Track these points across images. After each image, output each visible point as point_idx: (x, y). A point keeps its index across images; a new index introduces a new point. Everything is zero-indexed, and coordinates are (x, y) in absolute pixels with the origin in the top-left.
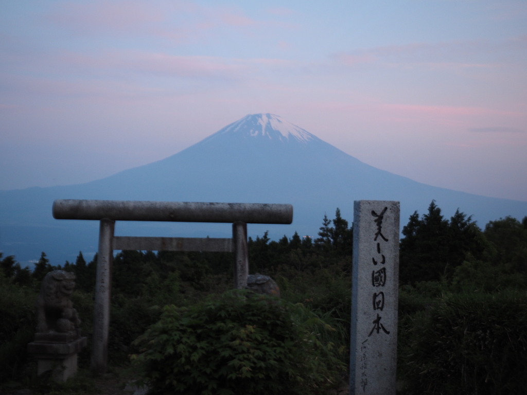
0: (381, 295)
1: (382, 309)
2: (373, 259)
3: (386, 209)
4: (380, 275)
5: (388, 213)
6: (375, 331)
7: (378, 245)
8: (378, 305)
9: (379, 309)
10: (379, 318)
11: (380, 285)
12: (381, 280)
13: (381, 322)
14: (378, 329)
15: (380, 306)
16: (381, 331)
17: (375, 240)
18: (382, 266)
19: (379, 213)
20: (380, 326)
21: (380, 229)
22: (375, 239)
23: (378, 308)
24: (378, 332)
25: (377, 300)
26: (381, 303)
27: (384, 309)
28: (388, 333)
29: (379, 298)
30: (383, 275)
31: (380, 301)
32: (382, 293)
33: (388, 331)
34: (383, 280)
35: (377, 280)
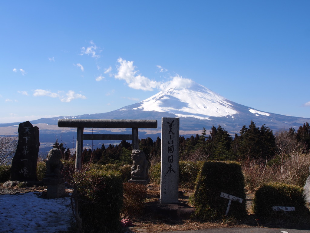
2: (168, 142)
3: (173, 121)
5: (174, 123)
6: (169, 171)
7: (170, 136)
10: (171, 166)
11: (171, 152)
12: (172, 150)
14: (171, 171)
19: (170, 123)
21: (171, 129)
22: (169, 134)
26: (172, 160)
27: (173, 162)
29: (171, 158)
35: (170, 150)
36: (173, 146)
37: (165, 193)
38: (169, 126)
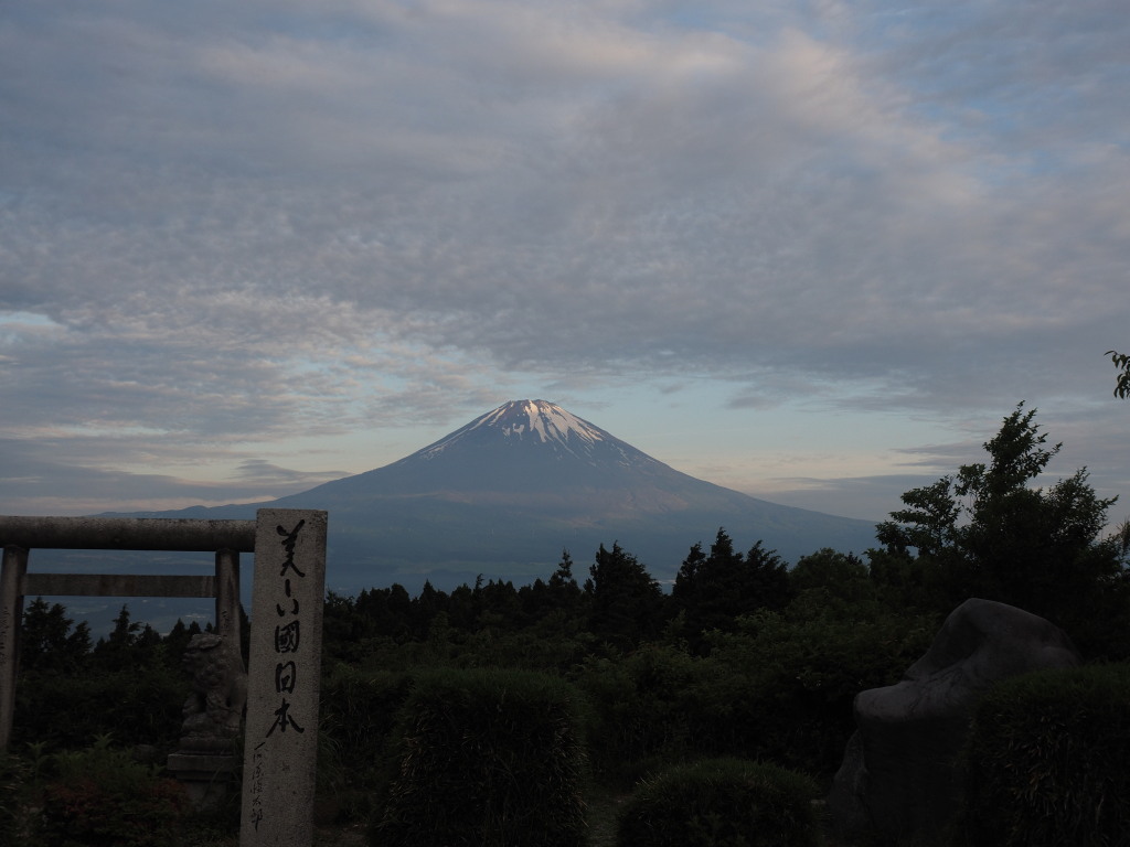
0: (290, 666)
1: (290, 690)
2: (278, 606)
3: (302, 522)
4: (288, 633)
5: (305, 529)
6: (279, 727)
7: (288, 582)
8: (284, 683)
9: (287, 691)
10: (286, 706)
11: (288, 649)
12: (291, 642)
13: (289, 711)
14: (284, 724)
15: (288, 685)
16: (289, 727)
17: (282, 574)
18: (293, 618)
19: (289, 530)
20: (287, 719)
21: (290, 556)
23: (284, 689)
24: (283, 730)
25: (283, 675)
26: (290, 680)
27: (295, 690)
28: (301, 730)
29: (287, 672)
30: (294, 632)
31: (288, 677)
32: (292, 663)
33: (301, 727)
34: (294, 640)
35: (284, 642)
36: (297, 623)
37: (258, 819)
38: (284, 543)
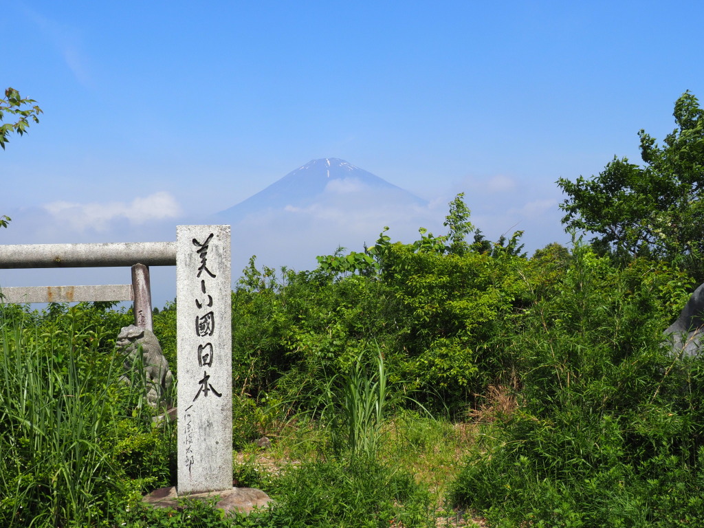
0: (208, 346)
1: (209, 364)
2: (197, 301)
3: (212, 235)
4: (206, 321)
5: (214, 241)
6: (202, 393)
7: (203, 282)
8: (205, 360)
9: (207, 366)
10: (207, 377)
11: (206, 334)
12: (208, 328)
13: (209, 381)
14: (206, 391)
15: (208, 361)
16: (210, 393)
17: (198, 276)
18: (209, 310)
19: (202, 243)
20: (209, 387)
21: (204, 261)
23: (205, 364)
24: (206, 395)
25: (203, 354)
26: (209, 357)
27: (213, 364)
29: (207, 351)
30: (210, 320)
31: (207, 355)
32: (210, 344)
33: (219, 393)
34: (211, 328)
35: (203, 328)
36: (212, 313)
37: (190, 464)
38: (198, 252)
